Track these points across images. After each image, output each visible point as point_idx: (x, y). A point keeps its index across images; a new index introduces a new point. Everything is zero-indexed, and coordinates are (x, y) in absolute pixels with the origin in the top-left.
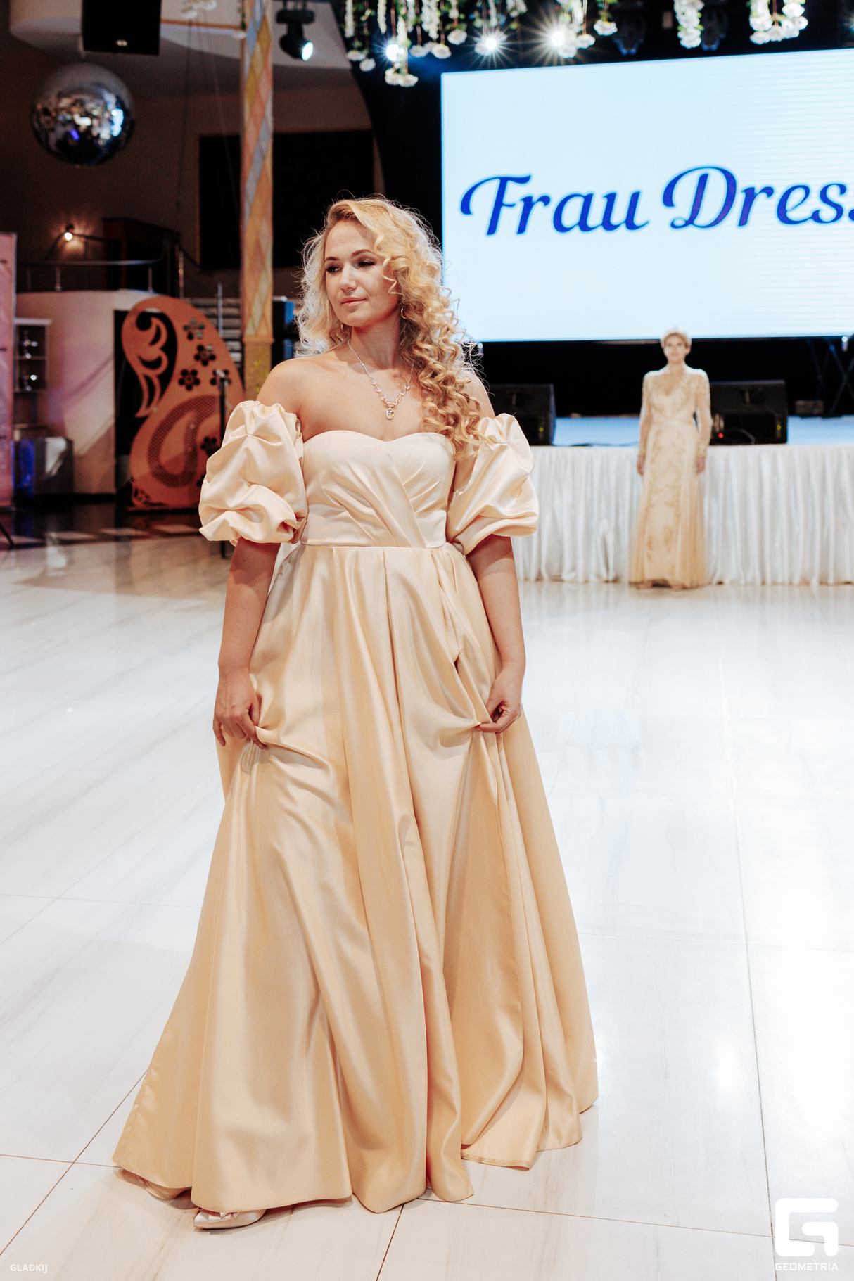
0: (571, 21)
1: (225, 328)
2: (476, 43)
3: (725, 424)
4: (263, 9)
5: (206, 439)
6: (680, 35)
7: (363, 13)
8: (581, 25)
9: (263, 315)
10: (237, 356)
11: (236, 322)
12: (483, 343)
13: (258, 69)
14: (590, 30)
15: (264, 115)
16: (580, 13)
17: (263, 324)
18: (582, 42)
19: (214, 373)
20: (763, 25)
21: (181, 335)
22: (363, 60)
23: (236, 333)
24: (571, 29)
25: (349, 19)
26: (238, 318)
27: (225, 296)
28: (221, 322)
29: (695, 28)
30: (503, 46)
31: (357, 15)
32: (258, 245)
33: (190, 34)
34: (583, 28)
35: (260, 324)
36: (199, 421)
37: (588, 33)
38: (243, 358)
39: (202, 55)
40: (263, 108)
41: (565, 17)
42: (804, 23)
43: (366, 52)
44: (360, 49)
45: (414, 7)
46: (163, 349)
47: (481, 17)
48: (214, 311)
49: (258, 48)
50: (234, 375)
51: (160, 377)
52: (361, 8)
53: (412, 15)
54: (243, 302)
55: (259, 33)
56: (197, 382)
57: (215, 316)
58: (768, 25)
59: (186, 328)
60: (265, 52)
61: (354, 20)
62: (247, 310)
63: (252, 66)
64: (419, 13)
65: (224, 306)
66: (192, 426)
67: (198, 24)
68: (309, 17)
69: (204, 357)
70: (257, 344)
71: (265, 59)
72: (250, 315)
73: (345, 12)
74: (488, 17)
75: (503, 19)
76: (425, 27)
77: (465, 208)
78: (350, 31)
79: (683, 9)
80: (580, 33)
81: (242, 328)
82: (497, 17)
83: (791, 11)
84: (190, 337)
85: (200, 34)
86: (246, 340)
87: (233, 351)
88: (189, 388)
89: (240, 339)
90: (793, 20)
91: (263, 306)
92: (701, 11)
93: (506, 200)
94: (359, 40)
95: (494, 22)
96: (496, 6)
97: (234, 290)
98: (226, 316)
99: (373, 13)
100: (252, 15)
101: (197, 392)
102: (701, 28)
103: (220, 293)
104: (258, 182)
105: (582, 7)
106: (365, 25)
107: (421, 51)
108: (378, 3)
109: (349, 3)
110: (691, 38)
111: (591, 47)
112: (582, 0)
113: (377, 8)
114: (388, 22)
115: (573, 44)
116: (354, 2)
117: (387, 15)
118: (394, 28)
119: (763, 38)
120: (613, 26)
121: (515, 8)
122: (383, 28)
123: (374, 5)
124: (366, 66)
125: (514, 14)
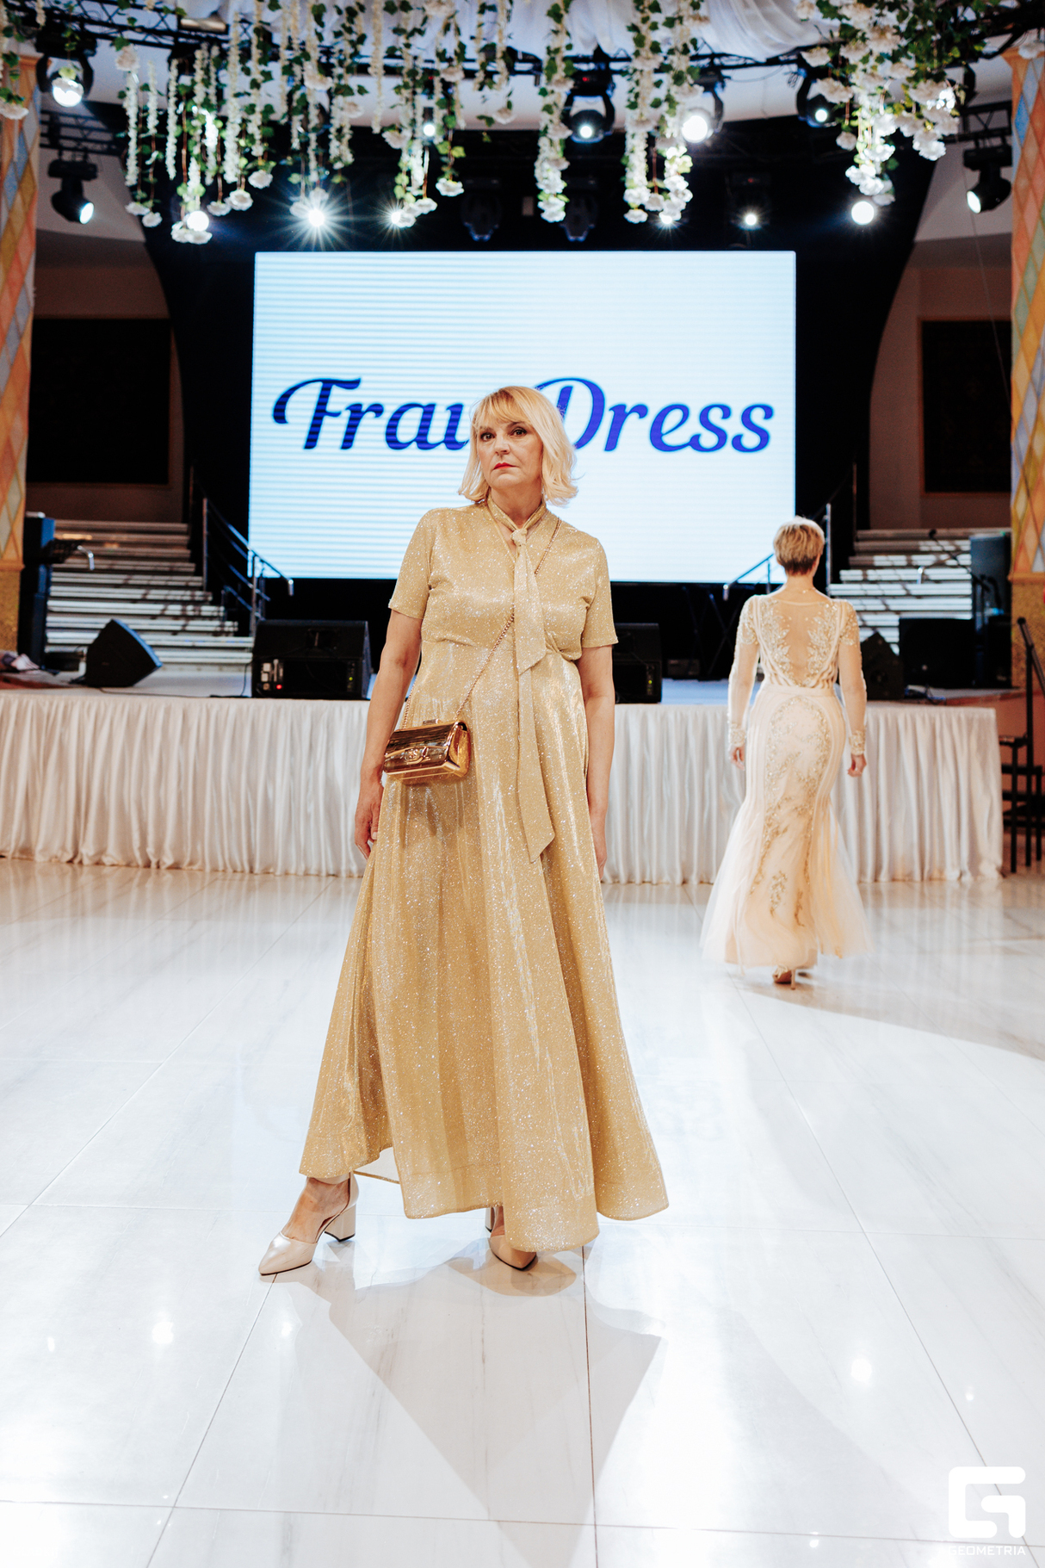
0: (410, 184)
6: (540, 207)
7: (149, 156)
8: (421, 188)
12: (295, 581)
13: (19, 225)
15: (23, 284)
16: (419, 175)
18: (421, 206)
20: (639, 198)
22: (147, 214)
24: (406, 192)
25: (132, 163)
29: (561, 199)
31: (142, 158)
34: (423, 192)
37: (428, 196)
40: (23, 275)
41: (402, 179)
42: (689, 198)
43: (150, 203)
44: (142, 201)
45: (216, 153)
47: (297, 169)
49: (19, 200)
52: (147, 149)
53: (210, 164)
55: (20, 182)
58: (646, 198)
60: (28, 206)
61: (137, 165)
64: (219, 162)
68: (90, 173)
73: (127, 155)
74: (307, 172)
75: (327, 173)
76: (227, 175)
77: (279, 415)
78: (131, 178)
79: (545, 175)
80: (418, 197)
82: (317, 170)
83: (674, 184)
90: (677, 192)
92: (563, 173)
93: (331, 407)
94: (143, 190)
95: (314, 177)
96: (317, 156)
99: (161, 157)
102: (565, 197)
105: (423, 165)
106: (151, 170)
107: (220, 208)
108: (166, 141)
109: (133, 144)
110: (553, 209)
111: (431, 213)
112: (423, 157)
113: (166, 147)
114: (178, 166)
115: (410, 210)
116: (140, 142)
117: (178, 157)
118: (185, 174)
119: (640, 216)
120: (460, 185)
121: (339, 159)
122: (172, 173)
123: (162, 146)
124: (149, 221)
125: (338, 166)
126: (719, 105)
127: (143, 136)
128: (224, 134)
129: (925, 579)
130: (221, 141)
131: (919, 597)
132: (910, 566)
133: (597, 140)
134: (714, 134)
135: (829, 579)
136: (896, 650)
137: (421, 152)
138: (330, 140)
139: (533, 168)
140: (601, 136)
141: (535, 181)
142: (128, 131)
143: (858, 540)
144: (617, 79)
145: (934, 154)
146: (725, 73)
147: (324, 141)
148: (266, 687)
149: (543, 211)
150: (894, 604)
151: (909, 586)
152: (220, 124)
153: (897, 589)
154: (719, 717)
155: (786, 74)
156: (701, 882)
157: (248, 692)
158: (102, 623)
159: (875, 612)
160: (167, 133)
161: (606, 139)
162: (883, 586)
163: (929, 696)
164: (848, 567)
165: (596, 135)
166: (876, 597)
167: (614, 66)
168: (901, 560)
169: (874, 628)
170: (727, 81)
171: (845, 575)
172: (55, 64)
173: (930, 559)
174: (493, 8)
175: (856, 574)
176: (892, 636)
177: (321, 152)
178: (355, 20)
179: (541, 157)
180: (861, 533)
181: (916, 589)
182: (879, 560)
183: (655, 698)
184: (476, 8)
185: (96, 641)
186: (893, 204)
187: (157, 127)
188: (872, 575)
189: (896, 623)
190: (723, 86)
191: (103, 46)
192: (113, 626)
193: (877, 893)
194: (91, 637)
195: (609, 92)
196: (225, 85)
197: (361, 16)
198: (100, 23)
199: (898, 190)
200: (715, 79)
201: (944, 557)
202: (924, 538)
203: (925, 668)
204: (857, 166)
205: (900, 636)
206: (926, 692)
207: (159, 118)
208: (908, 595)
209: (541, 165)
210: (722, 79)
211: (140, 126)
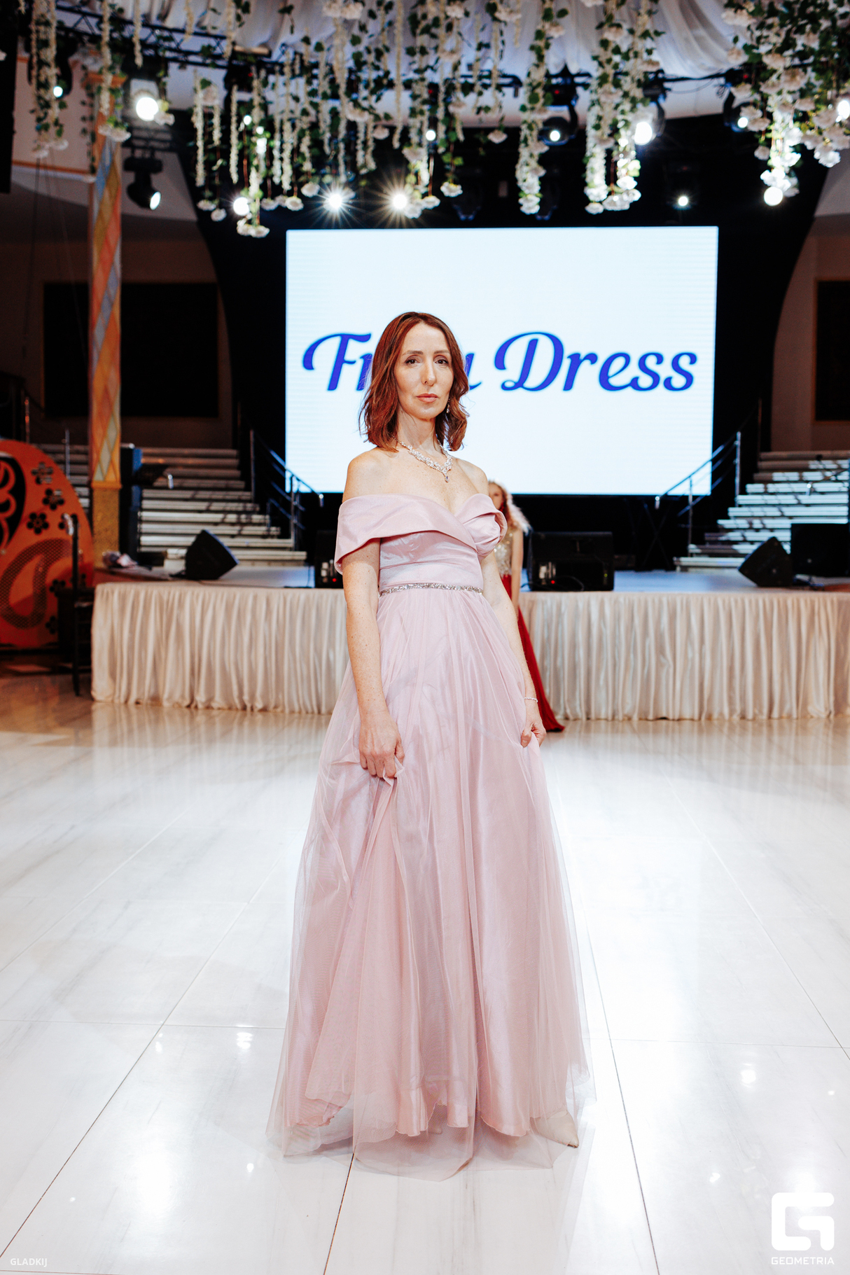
0: (417, 183)
1: (72, 474)
2: (324, 200)
3: (557, 572)
4: (112, 155)
5: (55, 582)
6: (521, 201)
7: (215, 163)
8: (427, 186)
9: (111, 462)
10: (85, 502)
11: (84, 468)
12: (325, 494)
13: (107, 214)
14: (436, 190)
15: (112, 263)
16: (425, 176)
17: (111, 470)
18: (427, 202)
19: (63, 517)
20: (599, 196)
21: (30, 480)
22: (215, 210)
23: (85, 479)
24: (415, 189)
25: (200, 169)
26: (87, 464)
27: (72, 443)
28: (68, 468)
29: (537, 196)
30: (348, 203)
31: (208, 165)
32: (106, 391)
33: (37, 176)
34: (429, 189)
35: (108, 470)
36: (48, 564)
37: (433, 195)
38: (91, 503)
39: (50, 200)
40: (112, 255)
41: (411, 178)
42: (637, 196)
43: (216, 202)
44: (211, 199)
45: (265, 159)
46: (12, 492)
47: (331, 174)
48: (61, 457)
49: (107, 194)
50: (83, 520)
51: (9, 520)
52: (212, 157)
53: (263, 168)
54: (92, 450)
55: (107, 179)
56: (46, 526)
57: (63, 462)
58: (604, 196)
59: (34, 473)
60: (114, 198)
61: (205, 169)
62: (95, 456)
63: (100, 212)
64: (269, 166)
65: (71, 453)
66: (40, 569)
67: (46, 167)
68: (157, 167)
69: (52, 502)
70: (105, 489)
71: (114, 206)
72: (98, 460)
73: (196, 162)
74: (337, 173)
75: (352, 176)
76: (276, 180)
77: (308, 363)
78: (200, 180)
79: (524, 176)
80: (425, 195)
81: (90, 474)
82: (346, 173)
83: (625, 184)
84: (38, 481)
85: (47, 178)
86: (94, 485)
87: (81, 496)
88: (38, 532)
89: (89, 485)
90: (627, 192)
91: (111, 452)
92: (541, 179)
93: (348, 357)
94: (211, 190)
95: (343, 179)
96: (346, 163)
97: (83, 437)
98: (72, 463)
99: (225, 163)
100: (102, 159)
101: (45, 535)
102: (540, 195)
103: (67, 440)
104: (107, 329)
105: (429, 168)
106: (216, 174)
107: (271, 205)
108: (230, 152)
109: (200, 152)
110: (531, 204)
111: (435, 208)
112: (428, 162)
113: (229, 157)
114: (240, 172)
115: (418, 204)
116: (206, 151)
117: (240, 165)
118: (246, 179)
119: (598, 209)
120: (459, 187)
121: (365, 165)
122: (235, 178)
123: (226, 156)
124: (216, 216)
125: (363, 171)
126: (661, 112)
127: (210, 147)
128: (272, 143)
129: (813, 492)
130: (270, 150)
131: (808, 505)
132: (801, 481)
133: (563, 142)
134: (657, 137)
135: (737, 490)
136: (787, 548)
137: (425, 158)
138: (356, 151)
139: (514, 170)
140: (566, 140)
141: (516, 180)
142: (196, 141)
143: (761, 460)
144: (580, 90)
145: (830, 162)
146: (667, 85)
147: (351, 152)
148: (325, 580)
149: (521, 205)
150: (788, 511)
151: (800, 497)
152: (268, 135)
153: (790, 499)
154: (657, 601)
155: (715, 86)
156: (640, 719)
157: (312, 584)
158: (197, 529)
159: (773, 517)
160: (230, 146)
161: (570, 141)
162: (780, 497)
163: (811, 583)
164: (753, 482)
165: (562, 138)
166: (774, 505)
167: (578, 80)
168: (794, 476)
169: (772, 530)
170: (669, 94)
171: (750, 488)
172: (136, 84)
173: (817, 476)
174: (488, 46)
175: (759, 487)
176: (785, 536)
177: (348, 158)
178: (382, 59)
179: (522, 160)
180: (764, 455)
181: (805, 499)
182: (777, 476)
183: (609, 587)
184: (475, 45)
185: (195, 543)
186: (797, 196)
187: (221, 139)
188: (771, 488)
189: (789, 526)
190: (665, 97)
191: (173, 67)
192: (204, 533)
193: (770, 726)
194: (190, 541)
195: (573, 102)
196: (271, 103)
197: (386, 55)
198: (171, 49)
199: (801, 186)
200: (658, 91)
201: (828, 474)
202: (812, 459)
203: (809, 561)
204: (770, 169)
205: (792, 536)
206: (810, 580)
207: (222, 131)
208: (799, 504)
209: (521, 167)
210: (664, 92)
211: (207, 137)
